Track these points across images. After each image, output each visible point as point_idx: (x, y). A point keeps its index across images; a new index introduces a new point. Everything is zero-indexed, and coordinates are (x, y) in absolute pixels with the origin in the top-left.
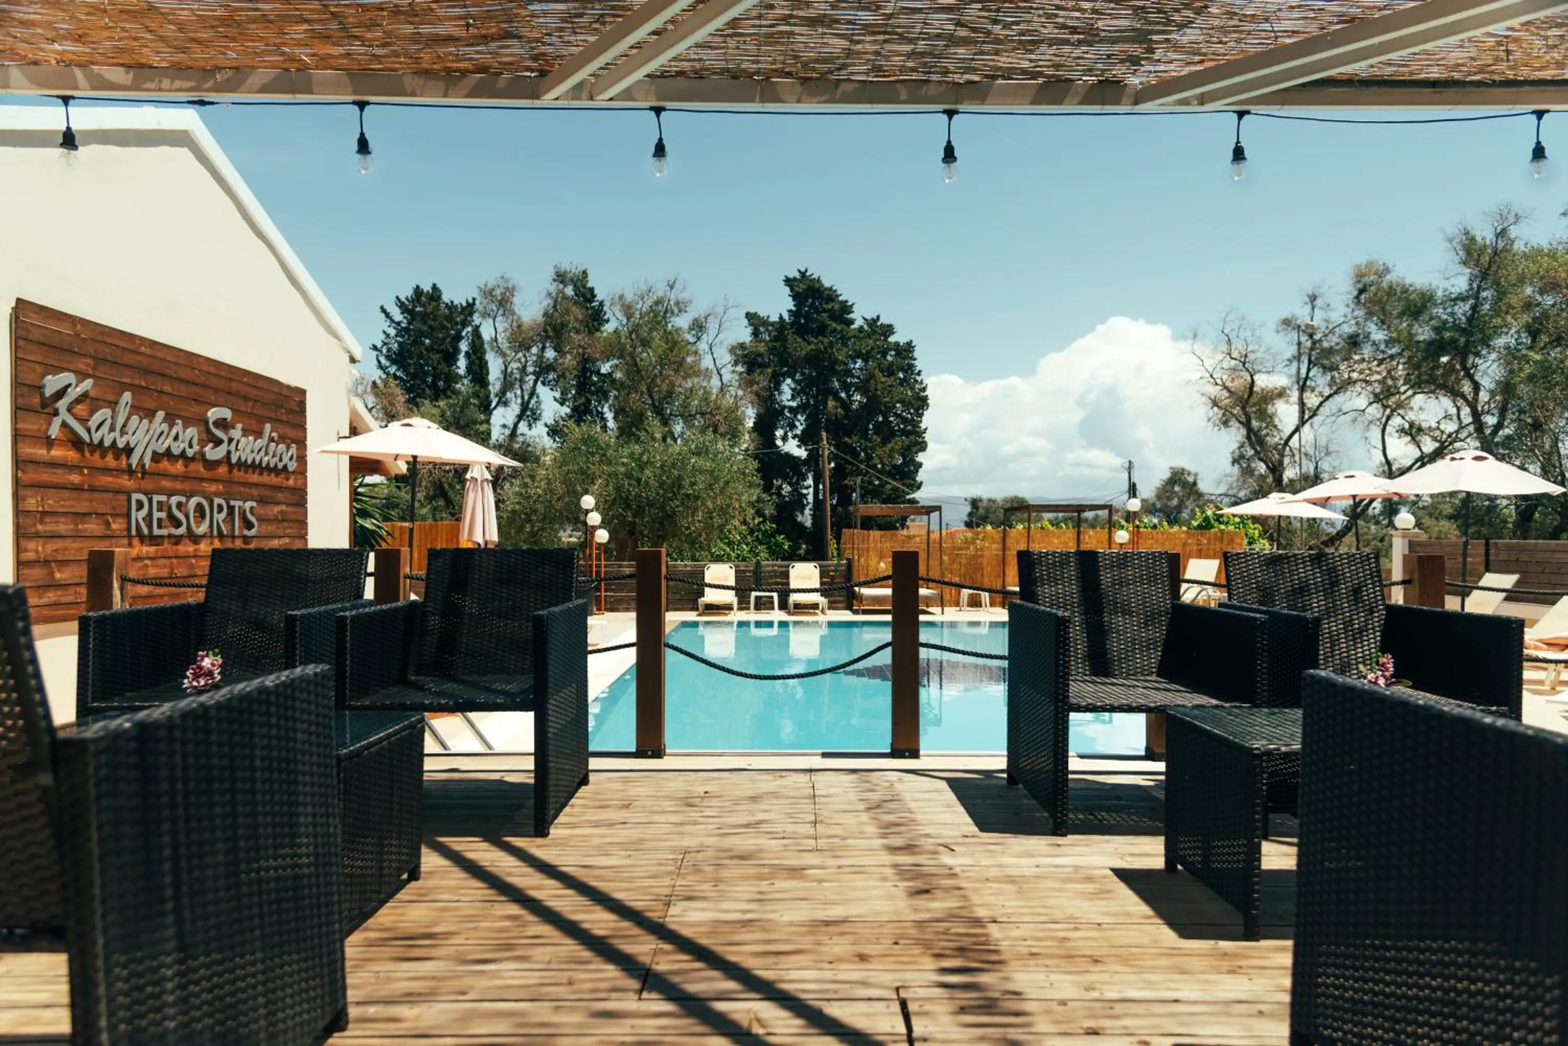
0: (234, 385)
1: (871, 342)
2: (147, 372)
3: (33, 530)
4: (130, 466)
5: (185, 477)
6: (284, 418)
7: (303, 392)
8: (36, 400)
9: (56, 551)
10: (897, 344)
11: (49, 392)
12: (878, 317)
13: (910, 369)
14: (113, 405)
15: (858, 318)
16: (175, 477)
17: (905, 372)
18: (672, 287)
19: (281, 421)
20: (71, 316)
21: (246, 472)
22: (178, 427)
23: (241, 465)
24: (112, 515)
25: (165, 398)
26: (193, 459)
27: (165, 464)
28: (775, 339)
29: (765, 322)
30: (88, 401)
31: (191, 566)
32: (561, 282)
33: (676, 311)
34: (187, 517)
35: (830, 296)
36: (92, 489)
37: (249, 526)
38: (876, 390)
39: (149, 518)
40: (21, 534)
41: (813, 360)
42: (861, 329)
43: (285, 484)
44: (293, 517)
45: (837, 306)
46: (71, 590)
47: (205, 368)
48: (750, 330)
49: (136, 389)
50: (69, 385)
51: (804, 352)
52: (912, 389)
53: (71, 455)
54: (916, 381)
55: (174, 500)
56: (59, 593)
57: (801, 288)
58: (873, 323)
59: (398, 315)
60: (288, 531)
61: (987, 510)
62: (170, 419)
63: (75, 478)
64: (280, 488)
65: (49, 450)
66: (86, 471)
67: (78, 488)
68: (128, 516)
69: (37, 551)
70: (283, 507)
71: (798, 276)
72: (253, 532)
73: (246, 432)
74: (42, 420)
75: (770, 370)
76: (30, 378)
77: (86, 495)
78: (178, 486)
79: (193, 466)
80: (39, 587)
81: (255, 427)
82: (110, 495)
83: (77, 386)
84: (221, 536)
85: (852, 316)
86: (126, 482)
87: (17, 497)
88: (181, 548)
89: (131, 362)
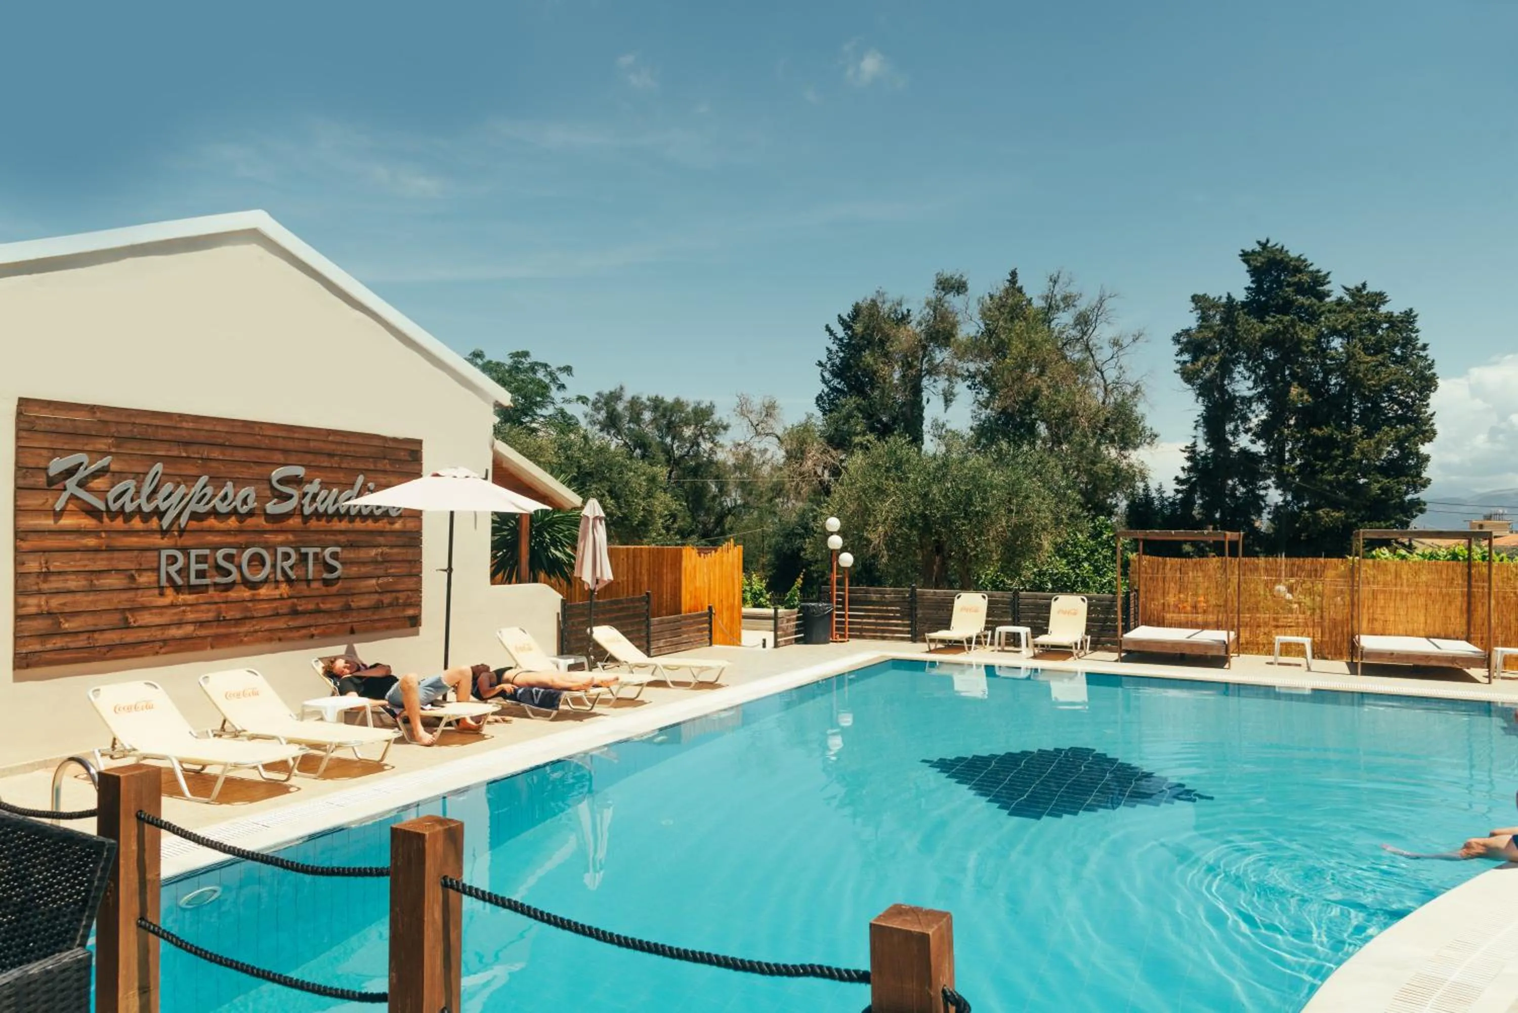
0: (312, 444)
2: (187, 444)
3: (36, 588)
4: (161, 526)
5: (240, 531)
6: (388, 467)
7: (418, 442)
8: (42, 480)
9: (64, 604)
11: (52, 472)
14: (139, 477)
16: (227, 532)
19: (383, 471)
20: (86, 405)
21: (328, 521)
22: (229, 488)
23: (316, 514)
24: (137, 570)
25: (214, 464)
26: (251, 514)
27: (212, 522)
30: (108, 475)
31: (247, 609)
34: (239, 567)
36: (110, 549)
37: (333, 569)
39: (184, 571)
40: (21, 592)
41: (1272, 340)
43: (388, 527)
44: (400, 558)
46: (83, 636)
47: (270, 433)
49: (166, 460)
50: (81, 464)
53: (87, 522)
55: (220, 554)
56: (67, 639)
59: (840, 332)
60: (392, 571)
62: (217, 480)
63: (91, 542)
64: (381, 533)
65: (56, 522)
66: (103, 535)
67: (97, 550)
68: (158, 569)
69: (39, 606)
70: (386, 550)
72: (335, 575)
73: (325, 485)
74: (50, 497)
75: (1217, 357)
76: (31, 462)
77: (105, 555)
78: (230, 539)
79: (250, 522)
80: (41, 636)
81: (344, 480)
82: (136, 553)
83: (91, 464)
84: (289, 581)
86: (157, 540)
87: (17, 563)
88: (232, 595)
89: (165, 438)
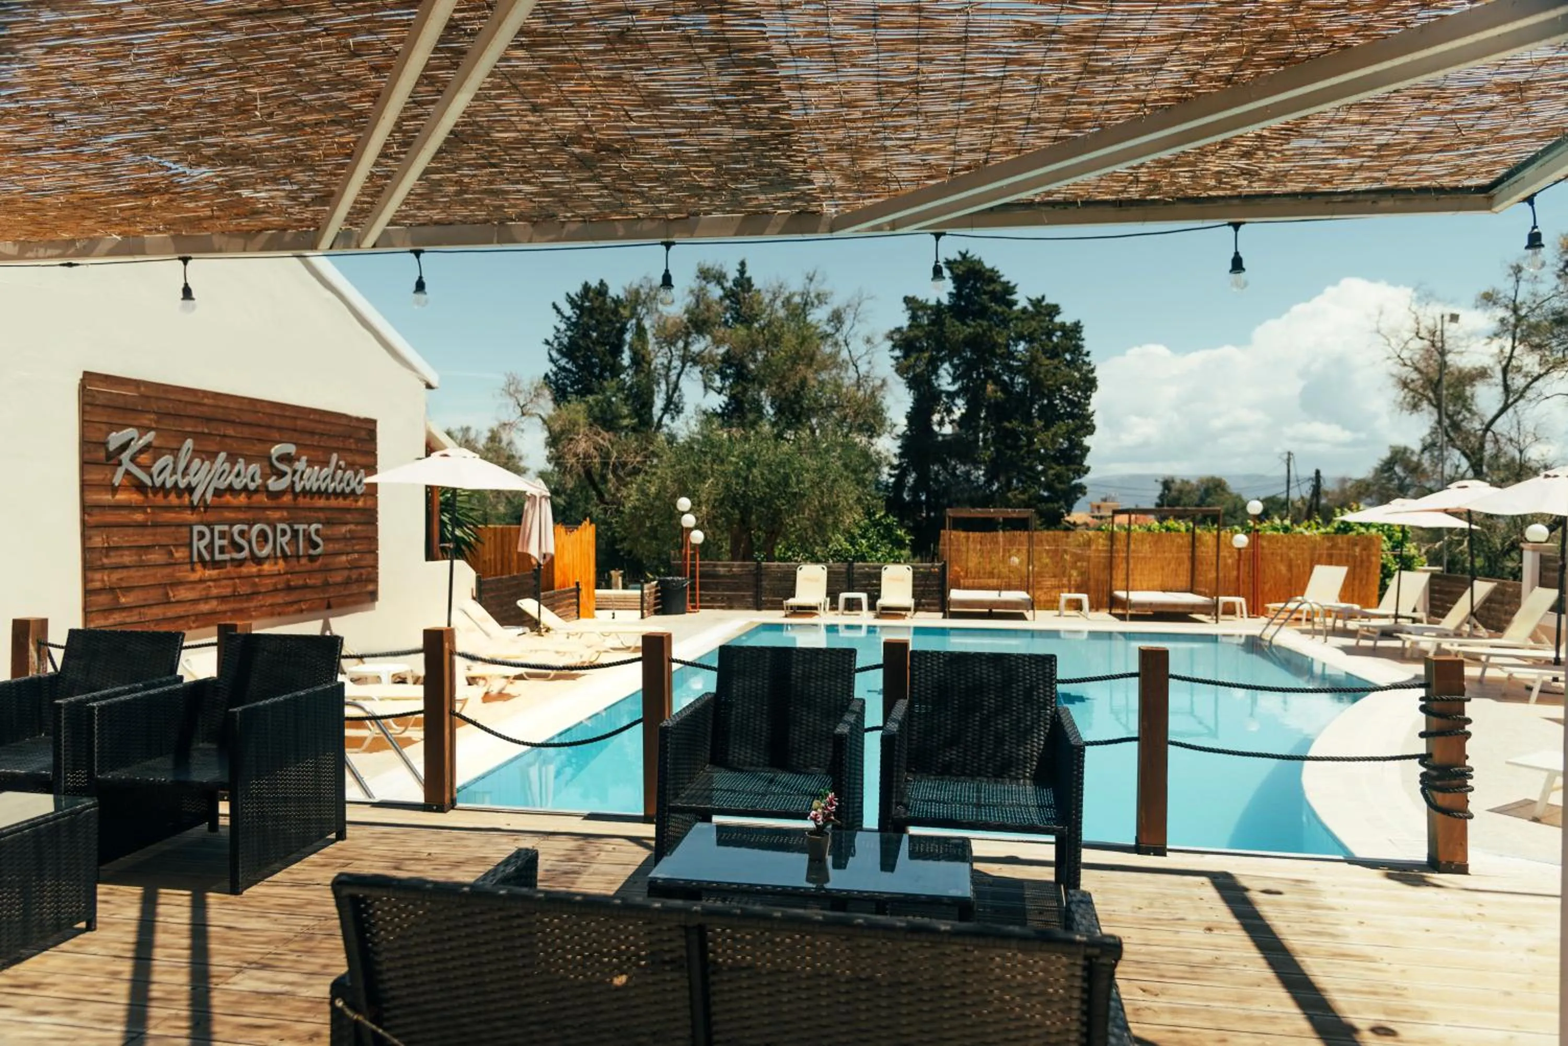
0: (299, 423)
1: (1034, 324)
2: (209, 420)
3: (99, 563)
4: (192, 502)
5: (249, 508)
6: (353, 447)
7: (374, 422)
8: (102, 454)
9: (121, 579)
10: (1063, 326)
11: (112, 447)
12: (1043, 297)
13: (1077, 350)
14: (175, 452)
15: (1021, 300)
16: (238, 508)
17: (1072, 353)
18: (811, 280)
19: (350, 450)
20: (135, 381)
21: (312, 498)
22: (240, 465)
23: (305, 492)
24: (175, 546)
25: (228, 441)
26: (256, 491)
27: (228, 498)
28: (932, 323)
29: (924, 306)
30: (151, 450)
31: (255, 584)
32: (705, 279)
33: (816, 302)
34: (250, 542)
35: (992, 277)
36: (155, 525)
37: (315, 545)
38: (1039, 372)
39: (210, 547)
40: (88, 567)
41: (972, 342)
42: (1024, 310)
43: (354, 505)
44: (363, 534)
45: (999, 288)
46: (136, 611)
47: (268, 410)
48: (907, 314)
49: (195, 435)
50: (132, 439)
51: (961, 336)
52: (1079, 370)
53: (136, 498)
54: (1084, 362)
55: (236, 528)
56: (124, 614)
57: (961, 270)
58: (1037, 303)
59: (568, 311)
60: (357, 548)
61: (1180, 491)
62: (232, 459)
63: (139, 517)
64: (348, 510)
65: (114, 495)
66: (149, 510)
67: (143, 525)
68: (190, 545)
69: (103, 581)
70: (352, 527)
71: (959, 258)
72: (319, 551)
73: (310, 464)
74: (108, 470)
75: (926, 355)
76: (95, 436)
77: (150, 530)
78: (241, 516)
79: (256, 498)
80: (105, 611)
81: (321, 458)
82: (173, 529)
83: (140, 438)
84: (285, 556)
85: (1014, 297)
86: (188, 516)
87: (85, 537)
88: (244, 570)
89: (193, 413)
